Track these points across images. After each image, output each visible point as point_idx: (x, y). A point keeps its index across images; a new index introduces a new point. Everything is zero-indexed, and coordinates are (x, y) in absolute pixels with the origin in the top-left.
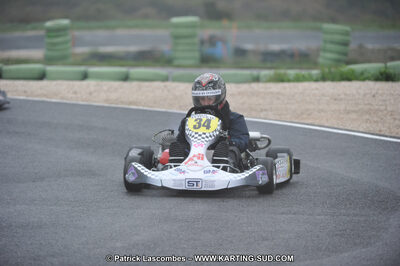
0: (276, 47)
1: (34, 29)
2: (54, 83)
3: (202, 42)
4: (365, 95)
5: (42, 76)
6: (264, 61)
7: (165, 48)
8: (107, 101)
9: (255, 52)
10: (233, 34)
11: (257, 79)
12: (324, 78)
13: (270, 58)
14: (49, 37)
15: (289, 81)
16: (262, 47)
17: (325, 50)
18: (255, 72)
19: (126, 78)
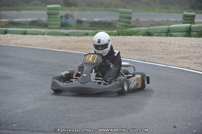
0: (97, 20)
3: (62, 17)
4: (138, 42)
6: (91, 26)
7: (44, 19)
8: (16, 44)
9: (86, 22)
10: (77, 14)
11: (87, 35)
12: (119, 35)
16: (90, 20)
17: (120, 21)
18: (86, 31)
19: (25, 33)
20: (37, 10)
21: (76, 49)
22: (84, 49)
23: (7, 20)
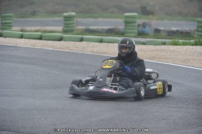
0: (174, 29)
1: (58, 16)
2: (67, 42)
3: (139, 26)
5: (61, 39)
6: (168, 35)
7: (121, 27)
8: (92, 51)
9: (164, 31)
10: (155, 23)
11: (164, 44)
12: (196, 44)
13: (171, 34)
14: (65, 20)
15: (179, 45)
16: (168, 29)
17: (198, 31)
18: (163, 40)
19: (101, 41)
20: (114, 18)
21: (152, 58)
22: (161, 58)
23: (83, 27)
